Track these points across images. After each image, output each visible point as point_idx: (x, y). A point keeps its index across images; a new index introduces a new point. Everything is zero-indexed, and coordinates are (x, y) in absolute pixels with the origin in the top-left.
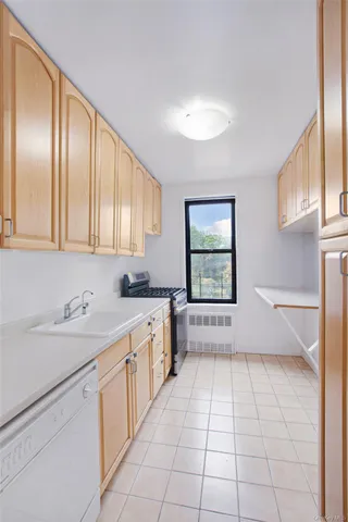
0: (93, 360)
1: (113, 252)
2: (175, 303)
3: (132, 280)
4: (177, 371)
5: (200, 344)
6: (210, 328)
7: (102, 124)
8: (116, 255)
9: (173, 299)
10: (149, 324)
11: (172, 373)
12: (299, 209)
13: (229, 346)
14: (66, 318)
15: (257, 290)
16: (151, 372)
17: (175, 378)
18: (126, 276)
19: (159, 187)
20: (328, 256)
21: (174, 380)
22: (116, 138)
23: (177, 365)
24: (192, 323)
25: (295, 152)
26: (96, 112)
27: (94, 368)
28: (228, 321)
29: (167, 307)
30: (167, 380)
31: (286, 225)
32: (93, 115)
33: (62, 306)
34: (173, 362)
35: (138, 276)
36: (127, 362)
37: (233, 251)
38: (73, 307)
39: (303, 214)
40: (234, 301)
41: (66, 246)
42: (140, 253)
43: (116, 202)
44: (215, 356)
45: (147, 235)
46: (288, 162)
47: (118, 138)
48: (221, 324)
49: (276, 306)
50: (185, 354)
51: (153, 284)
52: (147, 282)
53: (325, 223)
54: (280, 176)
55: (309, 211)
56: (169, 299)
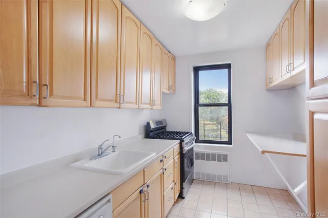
0: (108, 194)
1: (136, 106)
2: (184, 144)
3: (153, 126)
4: (184, 195)
5: (204, 174)
6: (211, 163)
7: (126, 13)
8: (139, 108)
9: (182, 141)
10: (161, 161)
11: (181, 196)
12: (284, 71)
13: (226, 177)
14: (99, 155)
15: (248, 135)
16: (163, 197)
17: (184, 200)
18: (148, 124)
19: (174, 58)
20: (316, 116)
21: (182, 202)
22: (139, 24)
23: (185, 191)
24: (198, 158)
25: (281, 26)
26: (122, 4)
27: (109, 201)
28: (225, 158)
29: (177, 147)
30: (176, 202)
31: (273, 84)
32: (119, 7)
33: (97, 146)
34: (182, 188)
35: (157, 123)
36: (141, 192)
37: (229, 105)
38: (104, 147)
39: (288, 75)
40: (230, 142)
41: (97, 103)
42: (157, 107)
43: (139, 71)
44: (215, 184)
45: (164, 94)
46: (275, 34)
47: (140, 24)
48: (219, 160)
49: (263, 152)
50: (192, 181)
51: (169, 129)
52: (164, 127)
53: (313, 84)
54: (268, 45)
55: (293, 73)
56: (179, 141)
